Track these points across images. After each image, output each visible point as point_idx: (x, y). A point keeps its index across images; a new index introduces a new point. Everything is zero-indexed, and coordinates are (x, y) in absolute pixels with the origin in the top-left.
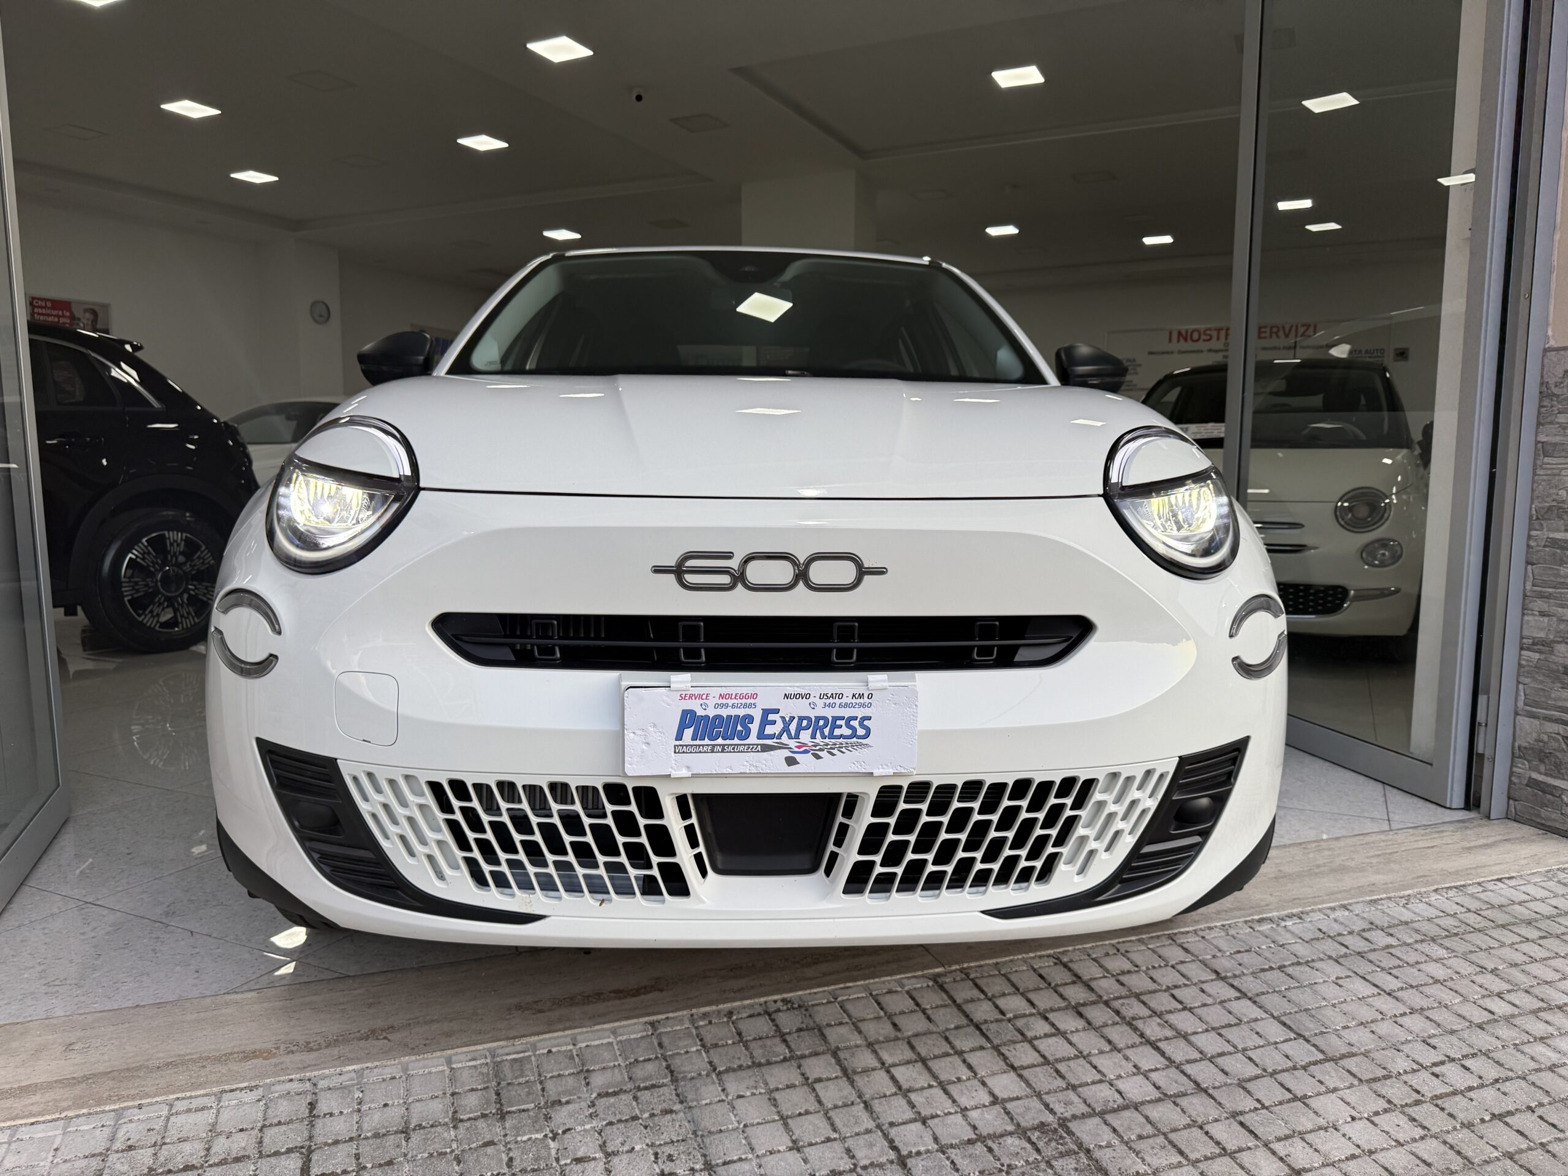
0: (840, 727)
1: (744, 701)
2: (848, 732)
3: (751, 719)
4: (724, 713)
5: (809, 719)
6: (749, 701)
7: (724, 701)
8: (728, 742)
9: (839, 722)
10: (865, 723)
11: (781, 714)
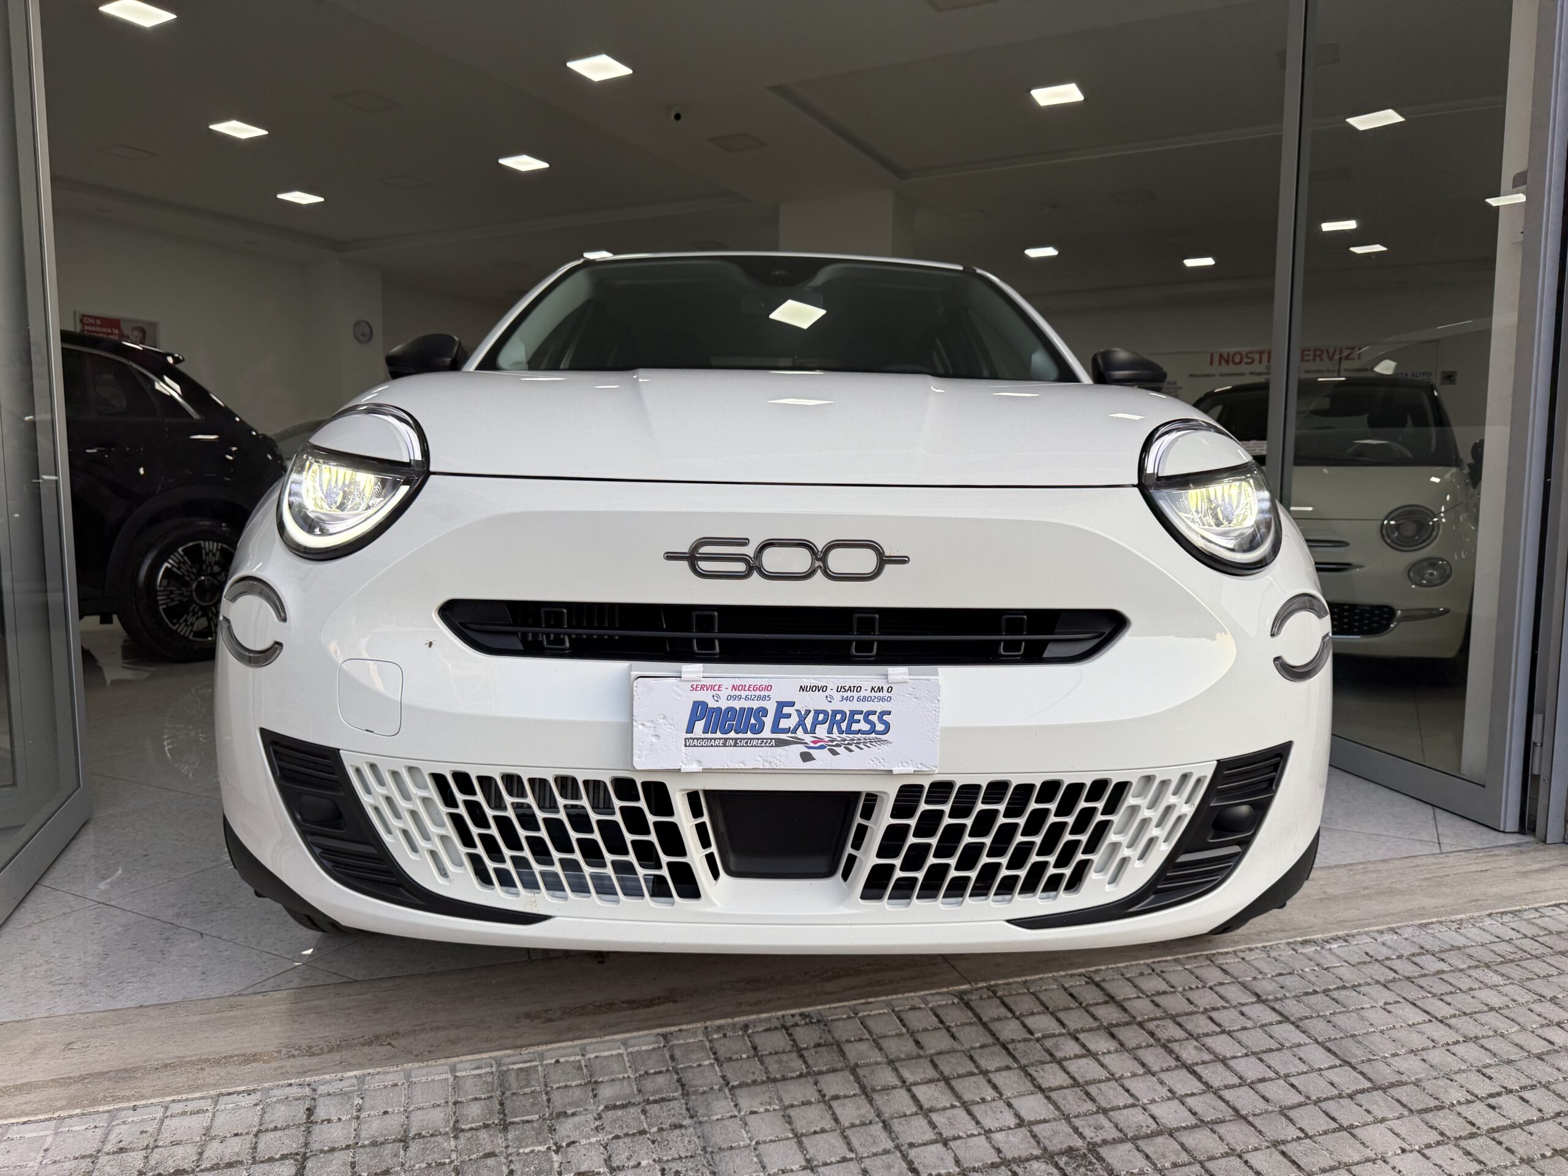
0: (859, 721)
1: (758, 693)
2: (867, 727)
3: (764, 711)
4: (737, 705)
5: (825, 712)
6: (763, 693)
7: (737, 693)
8: (741, 736)
9: (856, 717)
10: (885, 717)
11: (796, 707)
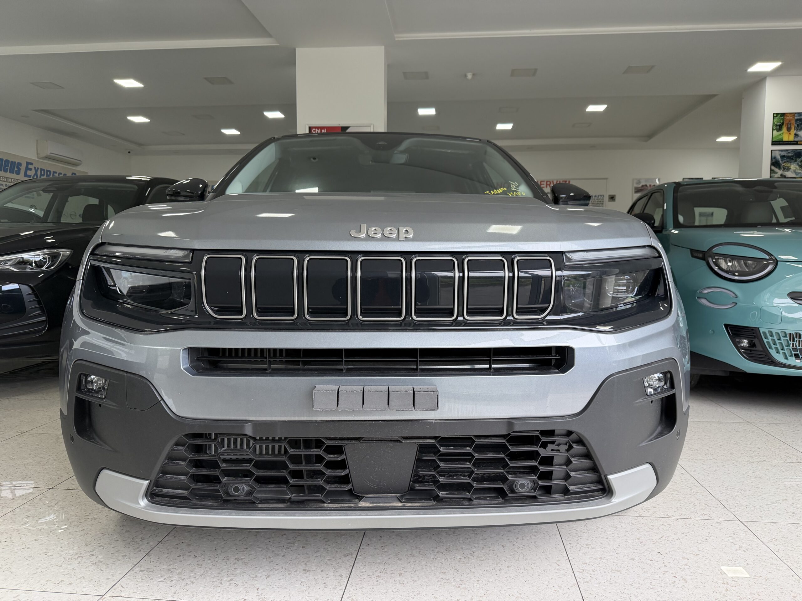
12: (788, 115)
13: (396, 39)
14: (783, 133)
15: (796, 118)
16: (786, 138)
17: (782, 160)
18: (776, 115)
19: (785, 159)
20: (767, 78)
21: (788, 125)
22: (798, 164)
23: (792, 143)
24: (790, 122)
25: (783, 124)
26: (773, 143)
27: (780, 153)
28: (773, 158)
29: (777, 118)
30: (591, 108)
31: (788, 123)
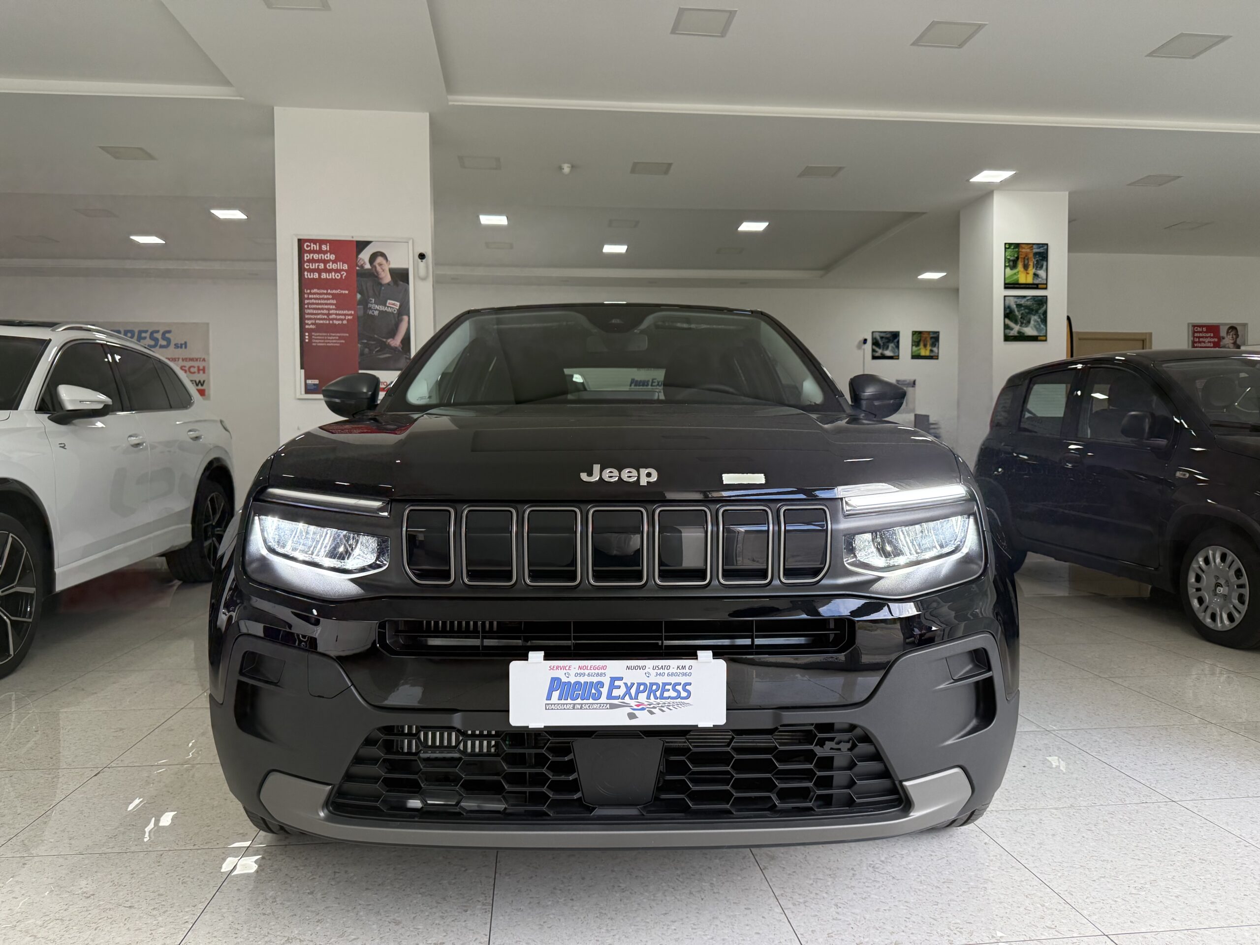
12: (1023, 246)
13: (450, 103)
14: (1018, 272)
15: (1035, 250)
16: (1024, 278)
17: (1018, 311)
18: (1008, 246)
19: (1023, 308)
20: (995, 192)
21: (1024, 261)
22: (1040, 317)
23: (1030, 286)
24: (1026, 256)
25: (1017, 258)
26: (1007, 286)
27: (1016, 300)
28: (1006, 307)
29: (1009, 250)
30: (747, 227)
31: (1024, 258)
